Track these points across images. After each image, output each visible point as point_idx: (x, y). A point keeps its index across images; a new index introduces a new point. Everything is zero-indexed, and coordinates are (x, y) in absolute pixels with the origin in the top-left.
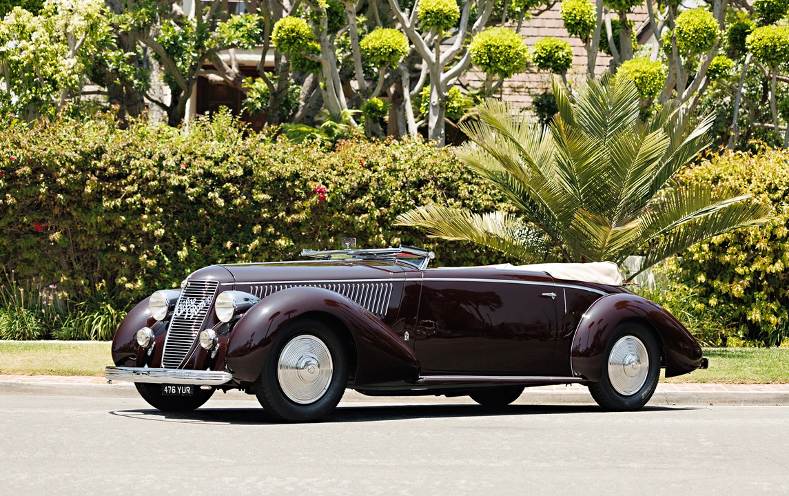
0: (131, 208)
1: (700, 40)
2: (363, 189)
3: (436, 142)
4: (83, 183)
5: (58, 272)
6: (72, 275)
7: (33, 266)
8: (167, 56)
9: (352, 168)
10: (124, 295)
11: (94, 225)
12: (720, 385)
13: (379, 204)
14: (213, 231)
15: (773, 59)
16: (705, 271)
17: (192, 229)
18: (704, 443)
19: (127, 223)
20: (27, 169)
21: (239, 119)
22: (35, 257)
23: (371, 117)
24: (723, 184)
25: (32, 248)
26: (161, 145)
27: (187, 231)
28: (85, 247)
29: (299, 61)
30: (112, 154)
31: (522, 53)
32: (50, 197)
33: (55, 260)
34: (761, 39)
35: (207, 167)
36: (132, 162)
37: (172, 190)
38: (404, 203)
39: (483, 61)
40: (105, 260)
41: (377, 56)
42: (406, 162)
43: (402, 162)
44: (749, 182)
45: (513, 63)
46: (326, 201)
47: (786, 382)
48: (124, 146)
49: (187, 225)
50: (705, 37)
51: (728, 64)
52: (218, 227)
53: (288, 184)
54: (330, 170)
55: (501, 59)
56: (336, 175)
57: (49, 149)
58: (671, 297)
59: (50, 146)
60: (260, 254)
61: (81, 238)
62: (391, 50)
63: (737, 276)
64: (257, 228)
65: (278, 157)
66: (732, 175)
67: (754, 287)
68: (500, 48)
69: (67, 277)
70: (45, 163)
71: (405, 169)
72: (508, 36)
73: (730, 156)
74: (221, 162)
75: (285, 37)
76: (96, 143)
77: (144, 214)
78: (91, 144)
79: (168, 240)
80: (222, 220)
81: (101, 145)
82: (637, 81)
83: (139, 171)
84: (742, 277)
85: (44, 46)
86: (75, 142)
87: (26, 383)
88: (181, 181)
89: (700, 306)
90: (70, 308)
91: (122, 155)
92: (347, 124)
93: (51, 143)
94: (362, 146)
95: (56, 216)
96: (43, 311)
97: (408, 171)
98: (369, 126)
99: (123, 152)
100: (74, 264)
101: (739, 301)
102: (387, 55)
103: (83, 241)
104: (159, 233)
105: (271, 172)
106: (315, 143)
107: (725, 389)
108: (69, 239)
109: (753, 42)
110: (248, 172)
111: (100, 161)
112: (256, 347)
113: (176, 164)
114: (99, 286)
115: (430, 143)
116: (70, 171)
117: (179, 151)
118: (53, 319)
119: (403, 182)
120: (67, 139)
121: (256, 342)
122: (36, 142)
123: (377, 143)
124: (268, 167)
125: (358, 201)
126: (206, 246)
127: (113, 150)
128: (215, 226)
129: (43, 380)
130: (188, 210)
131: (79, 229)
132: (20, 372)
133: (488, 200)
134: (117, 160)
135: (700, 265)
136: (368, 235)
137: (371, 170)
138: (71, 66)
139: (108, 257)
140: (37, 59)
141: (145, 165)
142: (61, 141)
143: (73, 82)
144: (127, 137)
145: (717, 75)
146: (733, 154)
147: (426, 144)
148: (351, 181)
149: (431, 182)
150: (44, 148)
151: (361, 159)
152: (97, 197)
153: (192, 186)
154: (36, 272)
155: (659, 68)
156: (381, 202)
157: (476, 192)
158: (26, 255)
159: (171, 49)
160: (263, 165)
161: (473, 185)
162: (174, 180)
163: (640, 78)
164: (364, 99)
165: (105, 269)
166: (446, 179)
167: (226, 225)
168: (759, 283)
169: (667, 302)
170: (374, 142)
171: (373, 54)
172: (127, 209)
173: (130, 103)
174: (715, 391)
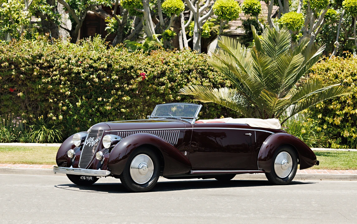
0: (55, 82)
1: (321, 4)
2: (163, 74)
3: (197, 52)
4: (33, 70)
5: (21, 111)
6: (27, 113)
7: (9, 108)
8: (71, 9)
9: (158, 64)
10: (52, 122)
11: (38, 90)
12: (326, 170)
13: (171, 80)
14: (93, 93)
15: (355, 13)
16: (321, 112)
17: (83, 92)
18: (314, 205)
19: (53, 89)
20: (7, 64)
21: (105, 40)
22: (10, 104)
23: (166, 39)
24: (330, 72)
25: (8, 99)
26: (69, 52)
27: (81, 93)
28: (33, 99)
29: (133, 11)
30: (46, 57)
31: (237, 10)
32: (17, 76)
33: (19, 105)
34: (349, 3)
35: (90, 64)
36: (55, 61)
37: (74, 74)
38: (182, 80)
39: (219, 14)
40: (42, 106)
41: (170, 11)
42: (183, 61)
43: (181, 61)
44: (343, 71)
45: (233, 15)
46: (146, 80)
47: (356, 169)
48: (52, 53)
49: (81, 90)
50: (323, 3)
51: (334, 13)
52: (95, 91)
53: (128, 71)
54: (148, 65)
55: (228, 13)
56: (151, 67)
57: (17, 54)
58: (306, 124)
59: (17, 53)
60: (115, 103)
61: (31, 95)
62: (176, 9)
63: (336, 115)
64: (113, 92)
65: (124, 58)
66: (335, 68)
67: (345, 120)
68: (227, 8)
69: (25, 113)
70: (15, 60)
71: (182, 64)
72: (231, 2)
73: (334, 59)
74: (97, 61)
75: (127, 2)
76: (38, 52)
77: (61, 84)
78: (36, 52)
79: (72, 97)
80: (98, 88)
81: (41, 52)
82: (291, 23)
83: (59, 65)
84: (339, 116)
85: (14, 5)
86: (28, 51)
87: (12, 168)
88: (78, 70)
89: (319, 129)
90: (26, 128)
91: (51, 57)
92: (155, 41)
93: (17, 51)
94: (163, 53)
95: (20, 85)
96: (14, 129)
97: (184, 66)
98: (166, 43)
99: (51, 55)
100: (28, 107)
101: (338, 127)
102: (174, 11)
103: (32, 97)
104: (68, 93)
105: (120, 66)
106: (140, 52)
107: (327, 173)
108: (25, 95)
109: (345, 4)
110: (110, 66)
111: (40, 60)
112: (121, 160)
113: (76, 62)
114: (40, 118)
115: (194, 52)
116: (26, 65)
117: (77, 56)
118: (18, 133)
119: (181, 71)
120: (25, 49)
121: (121, 157)
122: (11, 51)
123: (169, 51)
124: (119, 63)
125: (161, 80)
126: (90, 100)
127: (47, 55)
128: (94, 91)
129: (20, 167)
130: (81, 83)
131: (30, 91)
132: (9, 162)
133: (221, 79)
134: (49, 59)
135: (319, 110)
136: (165, 95)
137: (166, 65)
138: (26, 15)
139: (44, 104)
140: (10, 11)
141: (62, 62)
142: (22, 50)
143: (27, 22)
144: (53, 48)
145: (329, 18)
146: (335, 58)
147: (192, 52)
148: (158, 70)
149: (195, 70)
150: (15, 53)
151: (162, 59)
152: (39, 77)
153: (84, 72)
154: (10, 110)
155: (301, 17)
156: (172, 80)
157: (215, 75)
158: (5, 103)
159: (73, 5)
160: (117, 62)
161: (214, 72)
162: (75, 70)
163: (292, 21)
164: (163, 30)
165: (42, 110)
166: (201, 69)
167: (99, 90)
168: (347, 118)
169: (304, 127)
170: (168, 51)
171: (168, 10)
172: (53, 82)
173: (51, 28)
174: (323, 174)
